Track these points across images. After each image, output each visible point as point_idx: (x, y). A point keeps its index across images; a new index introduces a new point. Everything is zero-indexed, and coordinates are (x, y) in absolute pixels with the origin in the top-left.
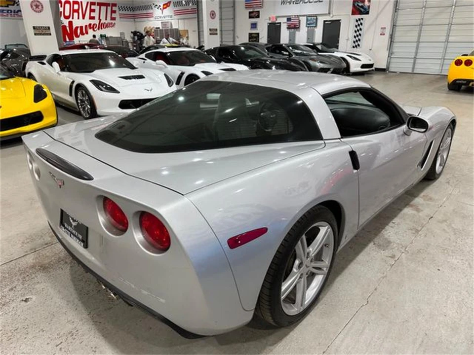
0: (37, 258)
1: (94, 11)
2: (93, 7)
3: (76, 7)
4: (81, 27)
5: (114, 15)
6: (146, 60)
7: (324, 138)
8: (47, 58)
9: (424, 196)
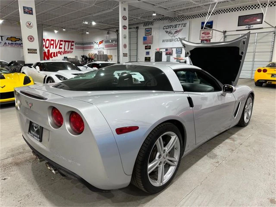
0: (14, 159)
1: (62, 44)
2: (61, 43)
3: (52, 42)
4: (54, 53)
5: (72, 47)
6: (87, 67)
7: (174, 90)
8: (33, 65)
9: (238, 134)
